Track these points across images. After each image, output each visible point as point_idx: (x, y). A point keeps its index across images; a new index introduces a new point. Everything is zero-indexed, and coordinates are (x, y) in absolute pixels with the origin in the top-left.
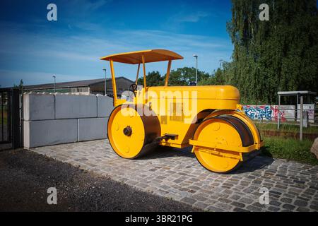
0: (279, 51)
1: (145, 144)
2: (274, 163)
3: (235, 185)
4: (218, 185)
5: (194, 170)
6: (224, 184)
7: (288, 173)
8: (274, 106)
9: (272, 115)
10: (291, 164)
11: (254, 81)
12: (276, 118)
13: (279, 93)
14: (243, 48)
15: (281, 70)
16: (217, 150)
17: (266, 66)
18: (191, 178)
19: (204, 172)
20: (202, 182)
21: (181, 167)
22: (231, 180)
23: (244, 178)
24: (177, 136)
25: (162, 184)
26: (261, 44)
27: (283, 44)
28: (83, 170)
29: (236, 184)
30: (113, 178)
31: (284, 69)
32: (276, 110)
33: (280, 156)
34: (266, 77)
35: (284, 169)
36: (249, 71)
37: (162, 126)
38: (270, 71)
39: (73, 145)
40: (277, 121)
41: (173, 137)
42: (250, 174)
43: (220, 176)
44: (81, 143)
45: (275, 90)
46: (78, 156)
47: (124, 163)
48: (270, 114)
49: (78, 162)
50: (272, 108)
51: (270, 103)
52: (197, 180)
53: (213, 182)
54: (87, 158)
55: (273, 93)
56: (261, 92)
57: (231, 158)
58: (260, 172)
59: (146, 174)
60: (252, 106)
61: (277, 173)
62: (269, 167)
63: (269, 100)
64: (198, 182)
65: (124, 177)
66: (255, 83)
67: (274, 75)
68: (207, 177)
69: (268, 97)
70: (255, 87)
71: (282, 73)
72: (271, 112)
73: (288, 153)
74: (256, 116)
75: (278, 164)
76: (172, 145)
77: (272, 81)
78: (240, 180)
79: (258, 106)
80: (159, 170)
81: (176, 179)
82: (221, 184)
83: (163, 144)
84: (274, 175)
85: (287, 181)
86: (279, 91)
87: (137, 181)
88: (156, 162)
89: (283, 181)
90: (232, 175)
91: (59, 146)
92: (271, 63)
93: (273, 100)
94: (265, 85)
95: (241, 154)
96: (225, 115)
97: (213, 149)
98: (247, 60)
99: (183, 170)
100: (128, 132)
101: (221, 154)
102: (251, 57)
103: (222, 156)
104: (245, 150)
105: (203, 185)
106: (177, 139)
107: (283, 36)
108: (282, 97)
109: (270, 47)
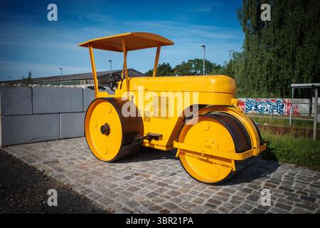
0: (293, 40)
1: (122, 145)
2: (279, 170)
3: (223, 203)
4: (202, 201)
5: (178, 178)
6: (210, 200)
7: (294, 184)
8: (287, 100)
9: (284, 109)
10: (300, 171)
11: (266, 73)
12: (288, 112)
13: (292, 85)
14: (255, 37)
15: (295, 61)
16: (205, 155)
17: (279, 56)
18: (171, 190)
19: (189, 181)
20: (183, 197)
21: (163, 174)
22: (220, 194)
23: (237, 191)
24: (162, 136)
25: (131, 199)
26: (274, 32)
27: (298, 32)
28: (46, 176)
29: (226, 200)
30: (74, 189)
31: (299, 60)
32: (289, 104)
33: (288, 160)
34: (279, 69)
35: (290, 178)
36: (261, 62)
37: (146, 124)
38: (283, 62)
39: (53, 143)
40: (288, 116)
41: (157, 138)
42: (246, 185)
43: (208, 188)
44: (63, 141)
45: (289, 82)
46: (51, 157)
47: (99, 167)
48: (282, 108)
49: (46, 166)
50: (284, 102)
51: (282, 97)
52: (178, 193)
53: (197, 197)
54: (59, 159)
55: (287, 86)
56: (274, 85)
57: (222, 165)
58: (260, 183)
59: (117, 183)
60: (263, 100)
61: (281, 184)
62: (272, 175)
63: (282, 92)
64: (178, 197)
65: (88, 188)
66: (267, 75)
67: (288, 66)
68: (192, 189)
69: (281, 89)
70: (267, 79)
71: (297, 64)
72: (283, 106)
73: (298, 157)
74: (267, 110)
75: (283, 171)
76: (156, 147)
77: (285, 73)
78: (232, 195)
79: (269, 100)
80: (135, 177)
81: (151, 191)
82: (206, 201)
83: (147, 145)
84: (277, 188)
85: (292, 197)
86: (293, 83)
87: (101, 193)
88: (136, 166)
89: (287, 196)
90: (224, 187)
91: (36, 144)
92: (285, 53)
93: (286, 93)
94: (277, 77)
95: (233, 162)
96: (216, 113)
97: (200, 154)
98: (258, 49)
99: (164, 178)
100: (106, 130)
101: (210, 160)
102: (263, 46)
103: (212, 163)
104: (239, 157)
105: (183, 201)
106: (161, 139)
107: (298, 23)
108: (296, 89)
109: (284, 35)
